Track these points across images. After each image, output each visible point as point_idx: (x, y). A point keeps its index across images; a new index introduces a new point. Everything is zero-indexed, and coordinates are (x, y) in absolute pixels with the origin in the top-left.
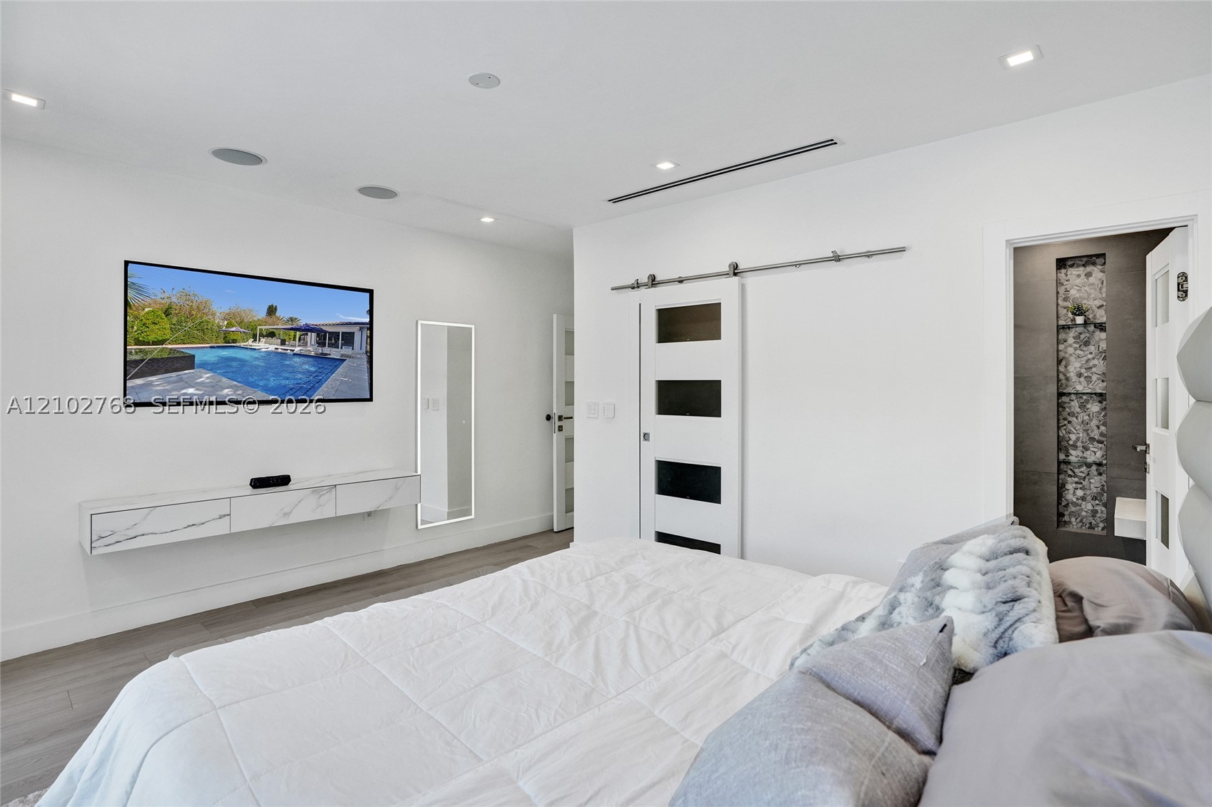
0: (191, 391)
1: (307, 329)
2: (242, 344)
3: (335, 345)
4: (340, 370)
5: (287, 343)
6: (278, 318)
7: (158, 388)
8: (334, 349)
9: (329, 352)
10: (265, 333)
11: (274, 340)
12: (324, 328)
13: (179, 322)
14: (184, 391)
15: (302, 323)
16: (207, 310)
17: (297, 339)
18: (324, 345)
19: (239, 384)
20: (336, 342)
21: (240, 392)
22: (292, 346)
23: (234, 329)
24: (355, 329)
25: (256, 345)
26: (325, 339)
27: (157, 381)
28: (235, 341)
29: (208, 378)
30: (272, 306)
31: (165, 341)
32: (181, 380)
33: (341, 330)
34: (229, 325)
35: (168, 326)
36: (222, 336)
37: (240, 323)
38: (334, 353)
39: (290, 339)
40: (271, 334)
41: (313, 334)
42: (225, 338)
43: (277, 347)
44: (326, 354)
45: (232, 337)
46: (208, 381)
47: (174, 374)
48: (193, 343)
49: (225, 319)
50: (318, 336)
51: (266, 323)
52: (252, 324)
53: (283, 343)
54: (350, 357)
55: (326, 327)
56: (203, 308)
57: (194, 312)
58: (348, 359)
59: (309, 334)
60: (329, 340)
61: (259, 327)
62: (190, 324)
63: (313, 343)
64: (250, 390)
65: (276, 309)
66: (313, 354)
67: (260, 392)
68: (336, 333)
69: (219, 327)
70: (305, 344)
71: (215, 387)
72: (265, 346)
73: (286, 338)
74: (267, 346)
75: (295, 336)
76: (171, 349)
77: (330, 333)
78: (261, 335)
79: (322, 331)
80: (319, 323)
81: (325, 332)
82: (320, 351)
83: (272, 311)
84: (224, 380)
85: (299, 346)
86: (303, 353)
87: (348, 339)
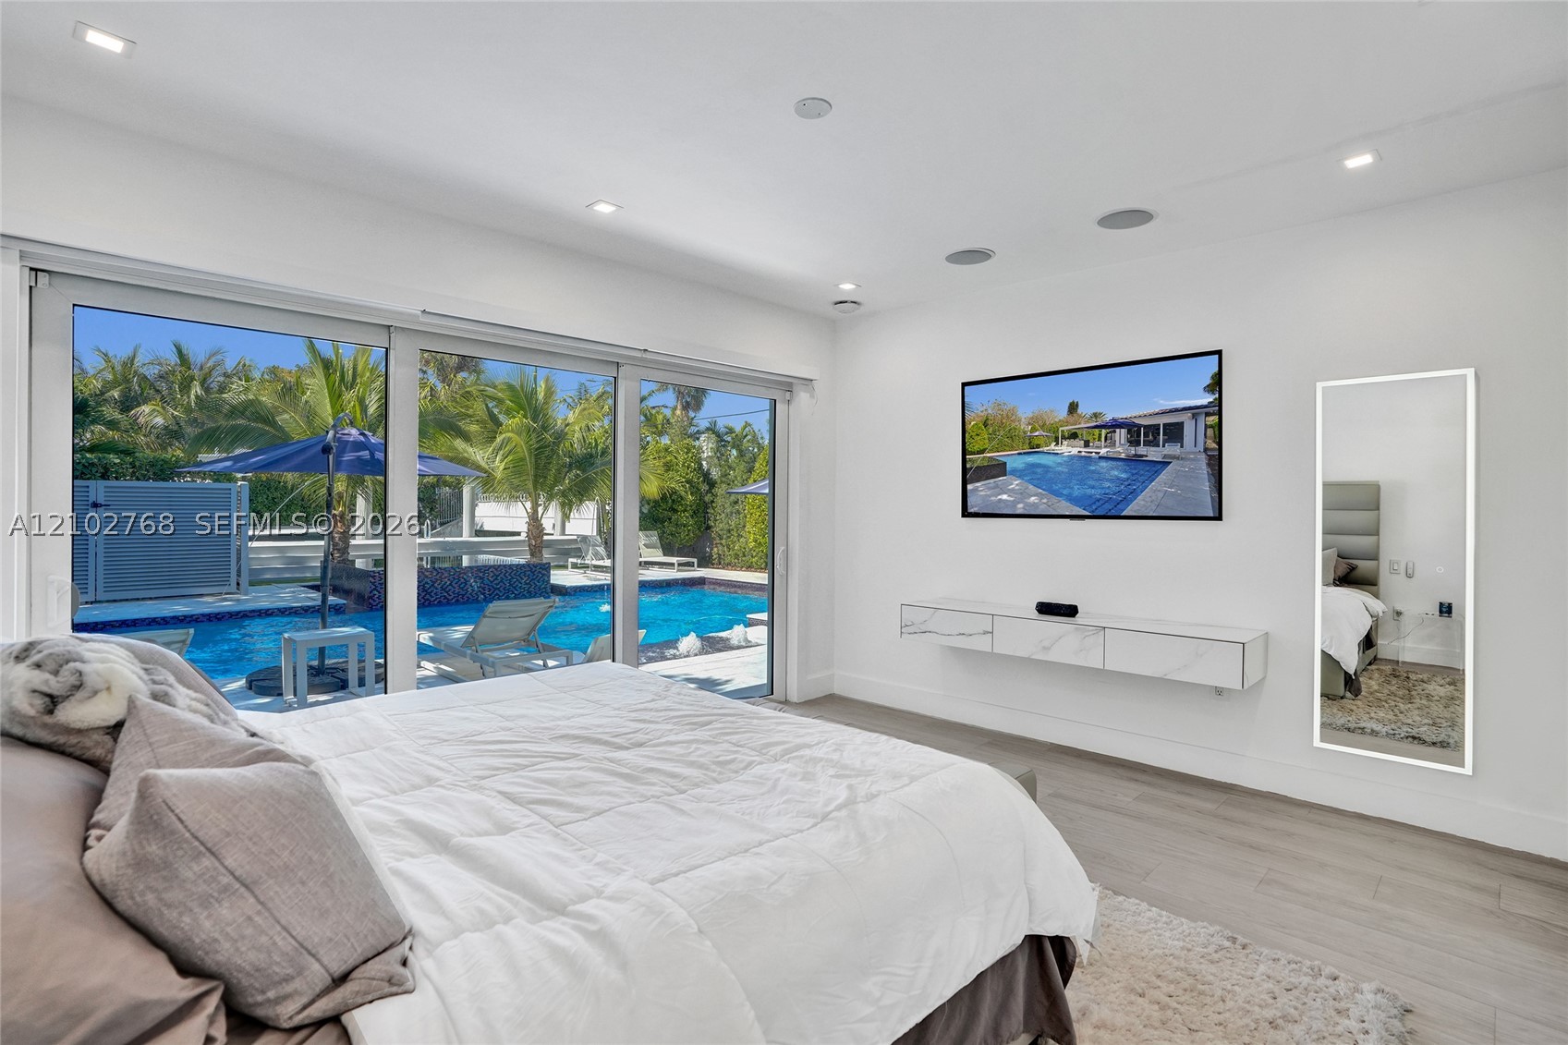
0: (1005, 497)
1: (1115, 425)
2: (1045, 449)
3: (1155, 443)
4: (1163, 476)
5: (1091, 444)
6: (1080, 416)
7: (982, 493)
8: (1152, 449)
9: (1145, 453)
10: (1066, 434)
11: (1076, 442)
12: (1137, 421)
13: (994, 431)
14: (1000, 497)
15: (1108, 418)
16: (1014, 417)
17: (1103, 439)
18: (1138, 443)
19: (1044, 492)
20: (1155, 438)
21: (1045, 501)
22: (1098, 447)
23: (1037, 434)
24: (1185, 418)
25: (1059, 449)
26: (1139, 435)
27: (981, 486)
28: (1038, 446)
29: (1017, 485)
30: (1073, 402)
31: (985, 450)
32: (997, 487)
33: (1162, 421)
34: (1034, 430)
35: (986, 436)
36: (1027, 441)
37: (1042, 427)
38: (1153, 454)
39: (1094, 439)
40: (1074, 436)
41: (1123, 430)
42: (1030, 443)
43: (1081, 450)
44: (1142, 456)
45: (1036, 442)
46: (1017, 488)
47: (992, 481)
48: (1005, 451)
49: (1029, 424)
50: (1129, 432)
51: (1068, 423)
52: (1054, 426)
53: (1087, 444)
54: (1178, 458)
55: (1140, 419)
56: (1011, 415)
57: (1004, 421)
58: (1174, 462)
59: (1118, 430)
60: (1144, 436)
61: (1061, 429)
62: (1002, 433)
63: (1123, 442)
64: (1054, 499)
65: (1077, 405)
66: (1123, 456)
67: (1064, 502)
68: (1154, 425)
69: (1024, 432)
70: (1113, 444)
71: (1023, 495)
72: (1069, 449)
73: (1090, 438)
74: (1070, 449)
75: (1100, 435)
76: (989, 457)
77: (1145, 427)
78: (1063, 438)
79: (1135, 425)
80: (1129, 416)
81: (1139, 426)
82: (1133, 452)
83: (1073, 408)
84: (1031, 487)
85: (1105, 447)
86: (1111, 455)
87: (1174, 432)
